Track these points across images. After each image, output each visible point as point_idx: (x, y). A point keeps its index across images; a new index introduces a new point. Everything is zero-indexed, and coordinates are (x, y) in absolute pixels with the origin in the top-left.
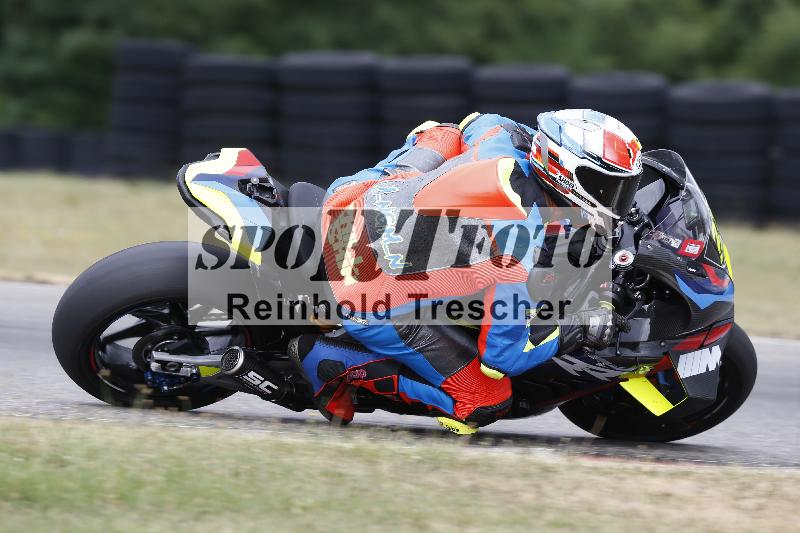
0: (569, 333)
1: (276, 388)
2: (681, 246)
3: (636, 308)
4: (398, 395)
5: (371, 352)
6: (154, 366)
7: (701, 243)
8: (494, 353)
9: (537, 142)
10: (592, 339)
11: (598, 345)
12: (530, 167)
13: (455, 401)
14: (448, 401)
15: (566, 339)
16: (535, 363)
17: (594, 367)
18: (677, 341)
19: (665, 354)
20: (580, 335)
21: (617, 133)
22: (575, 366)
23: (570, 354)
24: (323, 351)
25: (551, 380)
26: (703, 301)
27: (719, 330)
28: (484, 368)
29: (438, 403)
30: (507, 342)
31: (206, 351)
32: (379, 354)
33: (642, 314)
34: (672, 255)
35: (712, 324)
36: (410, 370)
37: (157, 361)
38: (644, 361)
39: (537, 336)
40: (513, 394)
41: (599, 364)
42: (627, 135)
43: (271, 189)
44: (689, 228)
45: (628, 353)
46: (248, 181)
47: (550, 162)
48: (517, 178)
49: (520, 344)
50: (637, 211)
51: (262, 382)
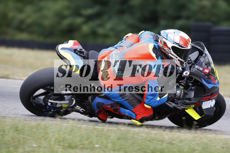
0: (170, 95)
1: (84, 110)
2: (203, 70)
3: (190, 88)
4: (120, 113)
5: (112, 100)
6: (49, 104)
7: (209, 69)
8: (148, 101)
9: (160, 39)
10: (177, 97)
11: (179, 99)
12: (158, 46)
13: (136, 115)
14: (134, 115)
15: (170, 97)
16: (160, 104)
17: (178, 105)
18: (202, 98)
19: (199, 102)
20: (174, 96)
21: (184, 36)
22: (172, 105)
23: (170, 101)
24: (98, 100)
25: (165, 109)
26: (210, 86)
27: (214, 95)
28: (145, 105)
29: (131, 115)
30: (152, 97)
31: (64, 100)
32: (114, 101)
33: (191, 90)
34: (200, 73)
35: (212, 93)
36: (123, 106)
37: (50, 103)
38: (192, 104)
39: (161, 96)
40: (153, 113)
41: (179, 104)
42: (187, 37)
43: (83, 52)
44: (205, 65)
45: (188, 101)
46: (77, 50)
47: (164, 45)
48: (154, 50)
49: (156, 98)
50: (191, 60)
51: (80, 109)
